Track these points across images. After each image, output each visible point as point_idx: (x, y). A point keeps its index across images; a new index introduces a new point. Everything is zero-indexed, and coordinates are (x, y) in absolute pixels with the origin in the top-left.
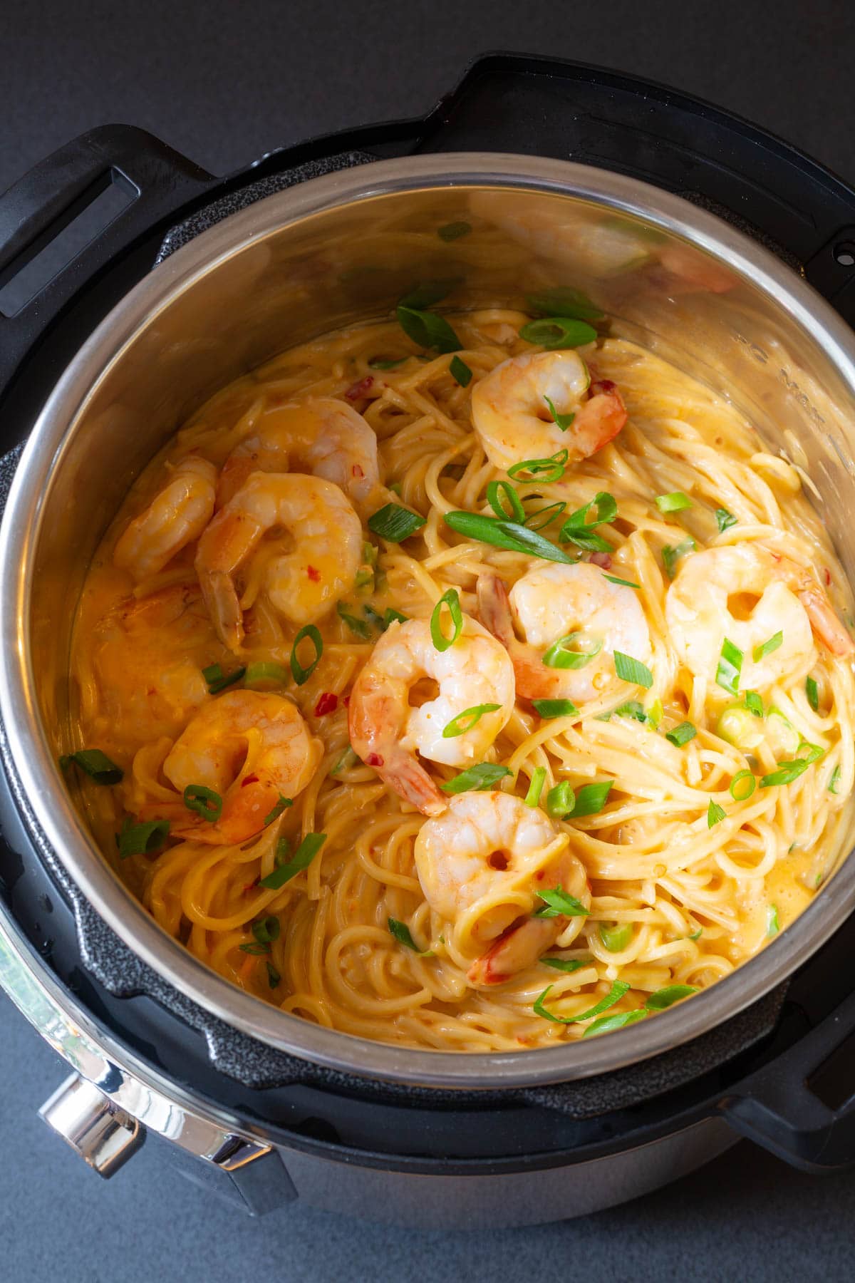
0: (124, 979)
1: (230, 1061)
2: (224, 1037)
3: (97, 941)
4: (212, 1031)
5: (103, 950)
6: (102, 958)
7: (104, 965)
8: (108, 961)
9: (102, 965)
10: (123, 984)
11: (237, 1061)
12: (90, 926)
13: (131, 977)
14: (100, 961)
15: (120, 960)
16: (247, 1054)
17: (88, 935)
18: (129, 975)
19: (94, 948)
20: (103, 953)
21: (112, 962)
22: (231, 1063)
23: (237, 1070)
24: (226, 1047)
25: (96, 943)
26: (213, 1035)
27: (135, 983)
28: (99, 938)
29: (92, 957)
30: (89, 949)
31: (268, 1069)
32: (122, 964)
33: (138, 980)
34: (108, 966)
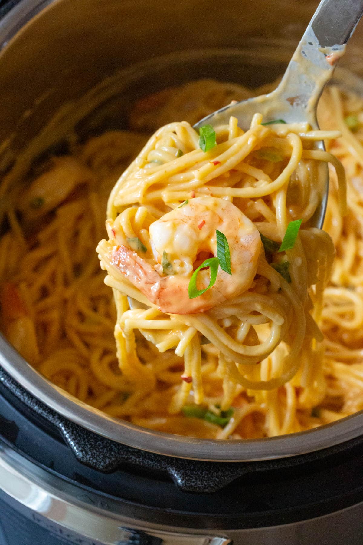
0: (109, 458)
1: (193, 481)
2: (183, 469)
3: (83, 442)
4: (174, 468)
5: (89, 446)
6: (90, 451)
7: (93, 455)
8: (94, 451)
9: (92, 455)
10: (109, 461)
11: (196, 479)
12: (75, 436)
13: (112, 455)
14: (90, 453)
15: (101, 448)
16: (202, 473)
17: (76, 441)
18: (110, 454)
19: (83, 448)
20: (89, 448)
21: (97, 451)
22: (194, 482)
23: (199, 484)
24: (186, 474)
25: (83, 444)
26: (176, 470)
27: (116, 458)
28: (83, 441)
29: (84, 452)
30: (80, 449)
31: (217, 477)
32: (104, 450)
33: (117, 455)
34: (96, 454)
